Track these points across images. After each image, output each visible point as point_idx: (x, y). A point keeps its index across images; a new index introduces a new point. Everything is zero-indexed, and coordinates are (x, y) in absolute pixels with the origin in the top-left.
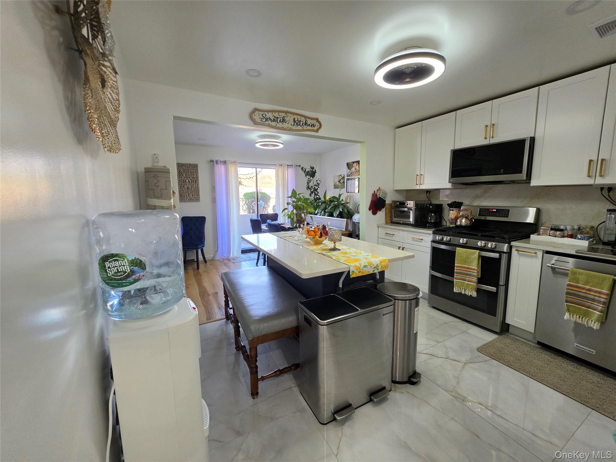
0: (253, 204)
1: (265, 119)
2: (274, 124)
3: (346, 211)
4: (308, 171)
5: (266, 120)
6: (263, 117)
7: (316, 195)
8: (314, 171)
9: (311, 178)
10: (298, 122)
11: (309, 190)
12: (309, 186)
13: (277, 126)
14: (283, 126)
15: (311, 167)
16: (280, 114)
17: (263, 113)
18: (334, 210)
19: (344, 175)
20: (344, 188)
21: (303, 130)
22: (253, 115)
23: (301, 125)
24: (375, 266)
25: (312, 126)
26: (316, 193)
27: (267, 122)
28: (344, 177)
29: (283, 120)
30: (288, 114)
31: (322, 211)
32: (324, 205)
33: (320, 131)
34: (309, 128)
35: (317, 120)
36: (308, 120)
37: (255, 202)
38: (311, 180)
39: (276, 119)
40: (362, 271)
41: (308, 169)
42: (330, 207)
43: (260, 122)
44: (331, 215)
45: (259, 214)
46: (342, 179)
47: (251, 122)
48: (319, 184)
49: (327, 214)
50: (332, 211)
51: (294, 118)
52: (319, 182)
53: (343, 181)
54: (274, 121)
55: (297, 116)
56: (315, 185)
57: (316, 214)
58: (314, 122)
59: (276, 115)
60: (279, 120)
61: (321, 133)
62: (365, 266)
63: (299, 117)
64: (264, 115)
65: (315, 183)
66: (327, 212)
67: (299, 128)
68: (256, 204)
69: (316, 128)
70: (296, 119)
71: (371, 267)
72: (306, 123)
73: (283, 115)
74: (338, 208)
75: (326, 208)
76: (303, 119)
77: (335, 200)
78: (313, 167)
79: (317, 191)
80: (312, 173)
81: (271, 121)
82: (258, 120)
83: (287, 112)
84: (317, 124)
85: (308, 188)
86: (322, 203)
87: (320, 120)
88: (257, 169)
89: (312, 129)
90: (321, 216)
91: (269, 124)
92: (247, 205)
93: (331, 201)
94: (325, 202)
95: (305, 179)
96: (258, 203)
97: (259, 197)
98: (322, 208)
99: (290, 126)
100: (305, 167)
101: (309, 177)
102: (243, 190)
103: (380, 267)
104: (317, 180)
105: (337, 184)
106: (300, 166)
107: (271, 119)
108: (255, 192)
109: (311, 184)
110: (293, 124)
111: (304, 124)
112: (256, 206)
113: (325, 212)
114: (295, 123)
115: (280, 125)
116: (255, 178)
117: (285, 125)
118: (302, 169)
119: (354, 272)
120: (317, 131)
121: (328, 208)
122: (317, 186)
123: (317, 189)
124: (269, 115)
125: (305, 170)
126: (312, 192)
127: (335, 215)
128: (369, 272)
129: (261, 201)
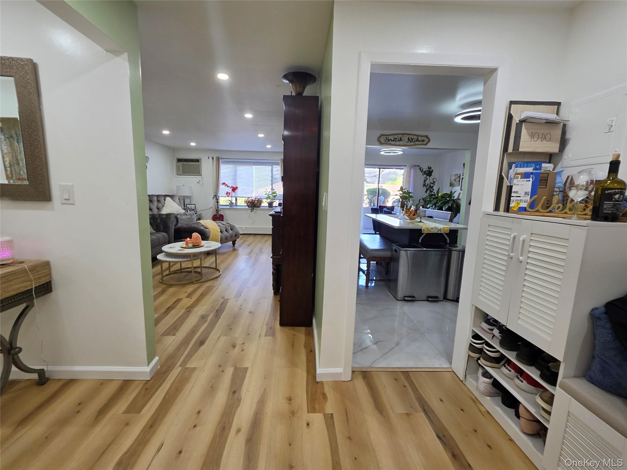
0: (374, 198)
1: (387, 141)
2: (393, 143)
3: (455, 206)
4: (425, 171)
5: (389, 141)
6: (386, 139)
7: (431, 191)
8: (431, 170)
9: (428, 177)
10: (411, 140)
11: (425, 187)
12: (425, 184)
13: (396, 144)
14: (400, 143)
15: (428, 168)
16: (399, 136)
17: (386, 137)
18: (444, 205)
19: (460, 174)
20: (459, 186)
21: (415, 145)
22: (380, 138)
23: (413, 141)
24: (439, 229)
25: (422, 141)
26: (432, 190)
27: (389, 142)
28: (460, 176)
29: (400, 139)
30: (405, 135)
31: (433, 205)
32: (435, 201)
33: (428, 144)
34: (419, 143)
35: (427, 137)
36: (419, 137)
37: (376, 197)
38: (427, 178)
39: (395, 139)
40: (430, 231)
41: (425, 169)
42: (440, 202)
43: (384, 142)
44: (441, 209)
45: (378, 206)
46: (457, 178)
47: (379, 143)
48: (435, 182)
49: (437, 208)
50: (442, 205)
51: (409, 138)
52: (435, 180)
53: (459, 179)
54: (394, 140)
55: (411, 136)
56: (431, 183)
57: (428, 208)
58: (423, 138)
59: (396, 137)
60: (397, 140)
61: (429, 146)
62: (432, 228)
63: (412, 136)
64: (387, 138)
65: (432, 181)
66: (437, 206)
67: (412, 143)
68: (377, 198)
69: (425, 143)
70: (410, 138)
71: (436, 229)
72: (417, 140)
73: (400, 136)
74: (449, 203)
75: (437, 203)
76: (416, 138)
77: (446, 196)
78: (431, 167)
79: (432, 188)
80: (429, 173)
81: (392, 141)
82: (383, 142)
83: (403, 134)
84: (427, 139)
85: (424, 185)
86: (434, 199)
87: (429, 136)
88: (381, 169)
89: (422, 143)
90: (432, 210)
91: (390, 143)
92: (369, 199)
93: (443, 196)
94: (437, 198)
95: (422, 177)
96: (379, 197)
97: (381, 192)
98: (433, 202)
99: (405, 143)
100: (423, 167)
101: (426, 176)
102: (368, 186)
103: (442, 230)
104: (433, 179)
105: (453, 182)
106: (419, 166)
107: (392, 140)
108: (377, 188)
109: (427, 182)
110: (407, 142)
111: (416, 141)
112: (377, 200)
113: (435, 206)
114: (409, 141)
115: (398, 143)
116: (378, 176)
117: (401, 143)
118: (420, 169)
119: (424, 230)
120: (426, 144)
121: (439, 202)
122: (432, 184)
123: (433, 186)
124: (391, 138)
125: (423, 169)
126: (427, 190)
127: (444, 210)
128: (434, 232)
129: (382, 196)
